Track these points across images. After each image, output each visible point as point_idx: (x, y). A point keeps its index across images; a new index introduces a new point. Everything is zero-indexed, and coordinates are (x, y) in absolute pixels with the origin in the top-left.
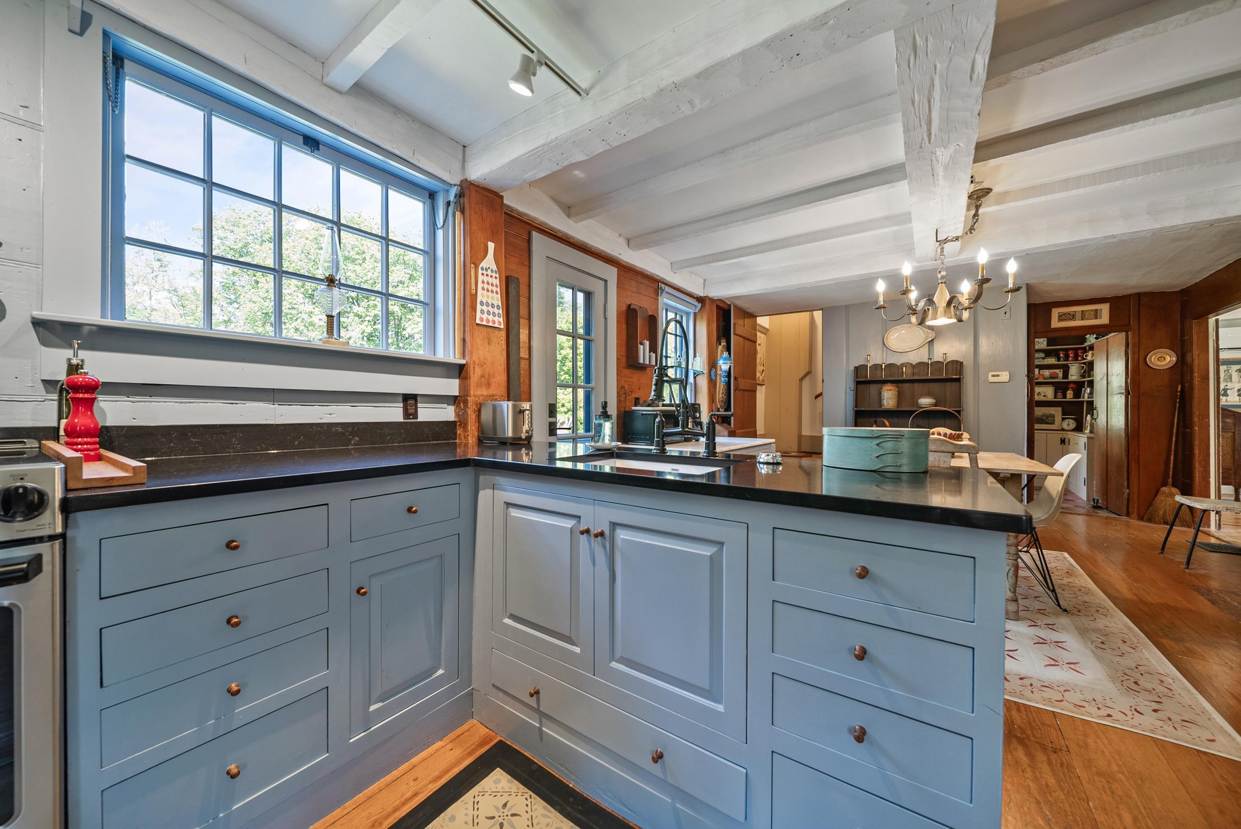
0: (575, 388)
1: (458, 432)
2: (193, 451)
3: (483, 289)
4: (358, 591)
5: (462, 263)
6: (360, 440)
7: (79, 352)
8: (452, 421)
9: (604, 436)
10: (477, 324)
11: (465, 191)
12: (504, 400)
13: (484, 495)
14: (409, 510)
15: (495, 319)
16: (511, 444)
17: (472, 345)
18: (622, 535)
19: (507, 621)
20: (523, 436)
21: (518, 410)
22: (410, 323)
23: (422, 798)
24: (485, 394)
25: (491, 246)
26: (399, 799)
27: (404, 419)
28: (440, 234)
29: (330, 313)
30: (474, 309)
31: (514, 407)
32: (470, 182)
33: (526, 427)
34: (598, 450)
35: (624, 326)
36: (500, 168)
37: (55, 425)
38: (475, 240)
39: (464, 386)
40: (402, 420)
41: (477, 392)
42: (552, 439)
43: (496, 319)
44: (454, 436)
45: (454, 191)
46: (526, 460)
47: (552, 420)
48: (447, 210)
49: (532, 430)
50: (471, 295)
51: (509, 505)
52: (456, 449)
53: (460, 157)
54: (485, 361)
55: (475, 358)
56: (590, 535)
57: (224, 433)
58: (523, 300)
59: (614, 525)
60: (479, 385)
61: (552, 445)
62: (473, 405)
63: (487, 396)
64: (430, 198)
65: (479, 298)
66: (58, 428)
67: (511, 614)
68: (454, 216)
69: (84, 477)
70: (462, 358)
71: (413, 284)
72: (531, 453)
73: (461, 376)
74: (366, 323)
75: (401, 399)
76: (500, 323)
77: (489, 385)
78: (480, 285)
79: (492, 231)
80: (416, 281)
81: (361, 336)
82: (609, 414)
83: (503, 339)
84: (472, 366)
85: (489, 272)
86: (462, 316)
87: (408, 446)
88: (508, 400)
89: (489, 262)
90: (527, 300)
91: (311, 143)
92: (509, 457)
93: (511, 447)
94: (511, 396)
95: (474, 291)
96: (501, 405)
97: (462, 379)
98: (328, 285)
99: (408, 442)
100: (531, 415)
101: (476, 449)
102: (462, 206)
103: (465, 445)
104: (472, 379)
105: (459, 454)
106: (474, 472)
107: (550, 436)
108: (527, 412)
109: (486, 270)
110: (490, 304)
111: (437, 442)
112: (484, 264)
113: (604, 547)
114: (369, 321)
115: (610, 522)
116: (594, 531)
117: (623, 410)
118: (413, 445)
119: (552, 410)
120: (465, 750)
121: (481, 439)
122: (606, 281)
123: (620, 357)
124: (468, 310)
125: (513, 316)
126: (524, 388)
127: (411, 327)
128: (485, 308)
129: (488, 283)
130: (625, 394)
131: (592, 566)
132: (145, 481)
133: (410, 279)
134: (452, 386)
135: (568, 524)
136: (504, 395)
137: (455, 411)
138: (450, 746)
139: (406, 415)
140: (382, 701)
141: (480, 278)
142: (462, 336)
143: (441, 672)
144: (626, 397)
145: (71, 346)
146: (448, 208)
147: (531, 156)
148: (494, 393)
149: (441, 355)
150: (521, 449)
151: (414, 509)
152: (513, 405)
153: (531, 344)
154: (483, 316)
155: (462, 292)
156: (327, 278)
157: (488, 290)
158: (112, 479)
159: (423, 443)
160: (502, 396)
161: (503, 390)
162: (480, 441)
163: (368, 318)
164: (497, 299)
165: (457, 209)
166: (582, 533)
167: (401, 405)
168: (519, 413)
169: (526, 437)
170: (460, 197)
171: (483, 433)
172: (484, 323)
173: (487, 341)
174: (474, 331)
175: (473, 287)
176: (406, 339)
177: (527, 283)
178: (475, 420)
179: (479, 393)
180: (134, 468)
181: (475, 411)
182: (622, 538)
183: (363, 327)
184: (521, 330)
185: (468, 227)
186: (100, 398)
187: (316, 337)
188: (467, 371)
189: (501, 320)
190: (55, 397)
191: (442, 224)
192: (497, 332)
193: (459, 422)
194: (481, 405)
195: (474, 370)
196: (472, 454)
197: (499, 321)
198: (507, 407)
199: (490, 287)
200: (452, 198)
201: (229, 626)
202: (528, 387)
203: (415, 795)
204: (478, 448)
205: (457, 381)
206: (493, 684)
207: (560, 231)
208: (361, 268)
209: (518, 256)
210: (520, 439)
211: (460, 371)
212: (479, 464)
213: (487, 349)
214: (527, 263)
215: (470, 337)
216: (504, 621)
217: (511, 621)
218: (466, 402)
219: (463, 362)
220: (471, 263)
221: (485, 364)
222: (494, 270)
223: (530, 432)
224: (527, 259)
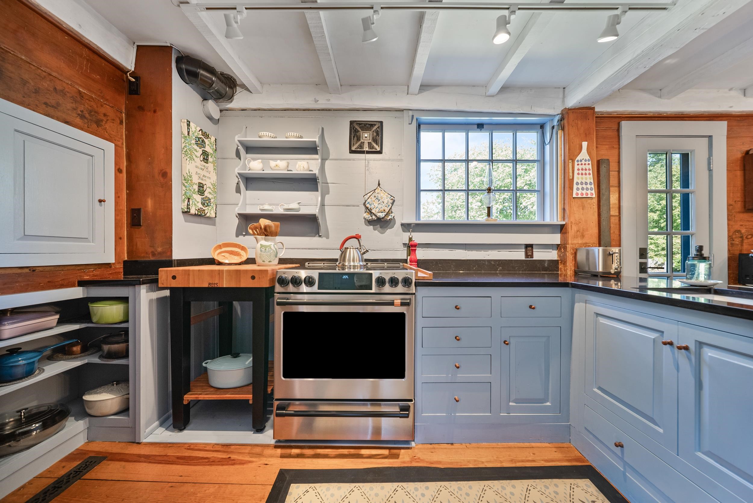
0: (669, 236)
1: (560, 267)
2: (439, 270)
3: (578, 174)
4: (505, 342)
5: (563, 161)
6: (502, 269)
7: (412, 233)
8: (556, 260)
9: (699, 275)
10: (574, 198)
11: (565, 116)
12: (595, 246)
13: (579, 307)
14: (531, 307)
15: (587, 192)
16: (601, 276)
17: (570, 212)
18: (709, 353)
19: (596, 390)
20: (612, 271)
21: (608, 253)
22: (525, 199)
23: (538, 465)
24: (580, 242)
25: (585, 144)
26: (525, 457)
27: (525, 258)
28: (547, 148)
29: (488, 206)
30: (571, 188)
31: (604, 252)
32: (568, 109)
33: (615, 266)
34: (691, 286)
35: (739, 173)
36: (592, 91)
37: (406, 258)
38: (572, 144)
39: (564, 238)
40: (524, 259)
41: (573, 242)
42: (643, 275)
43: (589, 192)
44: (557, 269)
45: (557, 118)
46: (614, 287)
47: (643, 261)
48: (552, 132)
49: (621, 268)
50: (569, 180)
51: (598, 315)
52: (558, 277)
53: (561, 96)
54: (580, 221)
55: (572, 219)
56: (673, 347)
57: (449, 263)
58: (613, 174)
59: (700, 344)
60: (575, 237)
61: (642, 280)
62: (570, 250)
63: (581, 244)
64: (541, 128)
65: (575, 181)
66: (407, 260)
67: (600, 387)
68: (557, 134)
69: (419, 276)
70: (563, 220)
71: (527, 174)
72: (619, 284)
73: (562, 232)
74: (499, 203)
75: (523, 247)
76: (592, 194)
77: (583, 236)
78: (576, 172)
79: (586, 134)
80: (529, 172)
81: (496, 211)
82: (705, 256)
83: (594, 204)
84: (570, 225)
85: (583, 162)
86: (563, 195)
87: (528, 273)
88: (600, 246)
89: (584, 155)
90: (617, 173)
91: (480, 126)
92: (600, 284)
93: (601, 278)
94: (602, 243)
95: (572, 177)
96: (593, 250)
97: (563, 233)
98: (488, 192)
99: (528, 271)
100: (620, 256)
101: (573, 278)
102: (562, 126)
103: (565, 275)
104: (570, 234)
105: (561, 280)
106: (571, 291)
107: (640, 273)
108: (616, 254)
109: (581, 161)
110: (584, 183)
111: (545, 272)
112: (579, 158)
113: (689, 359)
114: (501, 202)
115: (696, 341)
116: (676, 344)
117: (737, 253)
118: (530, 273)
119: (643, 253)
120: (565, 457)
121: (577, 272)
122: (710, 137)
123: (731, 203)
124: (567, 189)
125: (603, 186)
126: (614, 236)
127: (526, 201)
128: (580, 186)
129: (582, 169)
130: (742, 237)
131: (676, 371)
132: (432, 279)
133: (525, 172)
134: (556, 239)
135: (653, 335)
136: (595, 243)
137: (557, 254)
138: (554, 449)
139: (527, 256)
140: (516, 403)
141: (576, 167)
142: (563, 207)
143: (548, 404)
144: (743, 240)
145: (409, 231)
146: (553, 130)
147: (618, 73)
148: (588, 241)
149: (548, 220)
150: (610, 281)
151: (533, 307)
152: (603, 249)
153: (621, 204)
154: (578, 192)
155: (563, 179)
156: (487, 189)
157: (582, 174)
158: (425, 277)
159: (537, 272)
160: (594, 243)
161: (595, 240)
162: (576, 273)
163: (500, 201)
164: (590, 178)
165: (559, 128)
166: (665, 343)
167: (524, 250)
168: (608, 256)
169: (615, 272)
170: (561, 120)
171: (578, 268)
172: (580, 196)
173: (581, 207)
174: (571, 202)
175: (571, 174)
176: (522, 210)
177: (617, 161)
178: (572, 260)
179: (575, 242)
180: (430, 274)
181: (572, 254)
182: (710, 356)
183: (497, 206)
184: (611, 196)
185: (567, 138)
186: (417, 249)
187: (482, 218)
188: (566, 228)
189: (593, 192)
190: (406, 249)
191: (549, 141)
192: (589, 201)
193: (560, 260)
194: (577, 250)
195: (571, 228)
196: (570, 280)
197: (592, 193)
198: (598, 252)
199: (584, 172)
200: (555, 123)
201: (456, 340)
202: (618, 236)
203: (534, 461)
204: (575, 277)
205: (560, 235)
206: (585, 427)
207: (650, 112)
208: (496, 173)
209: (608, 143)
210: (610, 273)
211: (562, 229)
212: (574, 286)
213: (582, 213)
214: (617, 146)
215: (569, 206)
216: (594, 389)
217: (600, 392)
218: (565, 248)
219: (564, 223)
220: (569, 160)
221: (580, 222)
222: (587, 159)
223: (619, 269)
224: (617, 143)
